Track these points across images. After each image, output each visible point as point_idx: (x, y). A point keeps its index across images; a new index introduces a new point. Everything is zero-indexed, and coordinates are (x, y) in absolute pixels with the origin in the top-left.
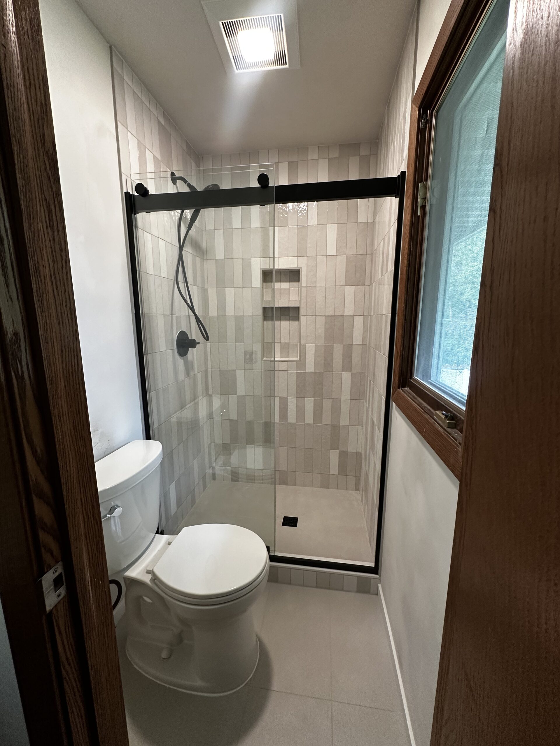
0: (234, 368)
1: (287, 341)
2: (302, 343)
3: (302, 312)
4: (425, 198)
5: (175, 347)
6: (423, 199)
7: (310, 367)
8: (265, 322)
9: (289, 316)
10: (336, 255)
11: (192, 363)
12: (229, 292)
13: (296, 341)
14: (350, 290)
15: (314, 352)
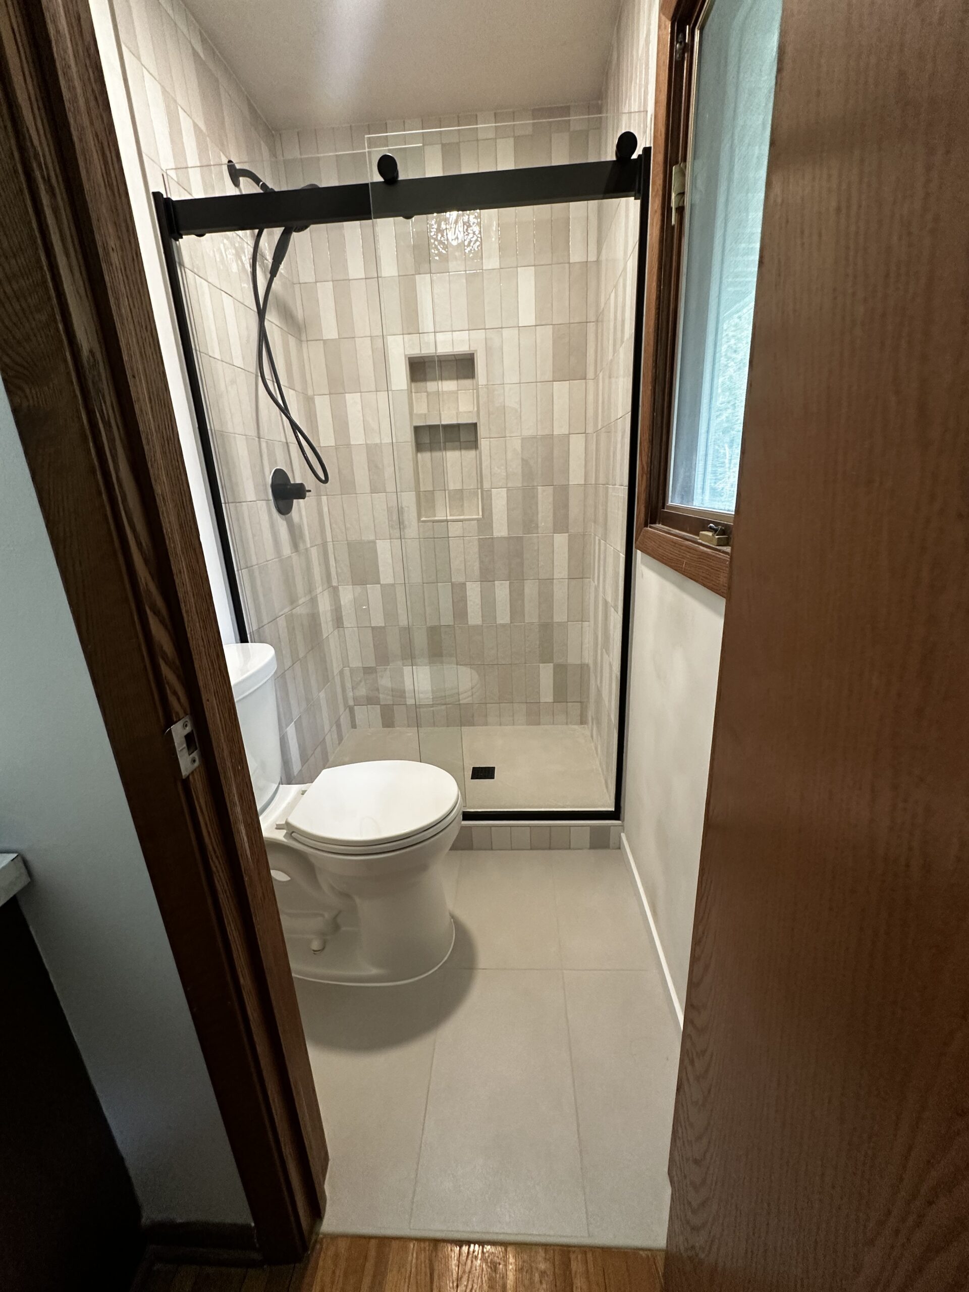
0: (372, 538)
1: (459, 487)
2: (484, 487)
3: (482, 431)
4: (682, 194)
5: (271, 497)
6: (680, 197)
7: (500, 529)
8: (419, 455)
9: (460, 441)
10: (536, 326)
11: (300, 527)
12: (353, 401)
13: (472, 485)
14: (561, 389)
15: (504, 502)
